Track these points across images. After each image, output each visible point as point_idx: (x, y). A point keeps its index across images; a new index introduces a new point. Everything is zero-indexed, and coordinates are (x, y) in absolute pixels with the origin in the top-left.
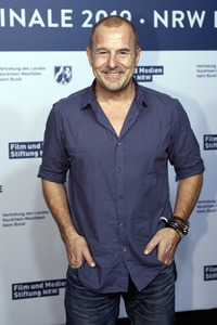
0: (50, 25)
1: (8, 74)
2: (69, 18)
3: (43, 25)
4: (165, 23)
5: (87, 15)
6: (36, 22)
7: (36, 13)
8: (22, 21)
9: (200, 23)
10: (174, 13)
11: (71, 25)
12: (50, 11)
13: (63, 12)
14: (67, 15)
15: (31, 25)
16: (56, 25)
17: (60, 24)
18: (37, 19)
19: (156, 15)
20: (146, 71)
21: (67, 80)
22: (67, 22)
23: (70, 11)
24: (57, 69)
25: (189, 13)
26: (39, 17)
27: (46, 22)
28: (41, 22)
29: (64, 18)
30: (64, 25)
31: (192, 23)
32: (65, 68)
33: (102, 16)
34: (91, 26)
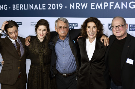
0: (40, 9)
1: (33, 24)
2: (45, 7)
3: (38, 9)
4: (73, 7)
5: (49, 5)
7: (36, 5)
8: (33, 8)
9: (86, 7)
10: (77, 4)
11: (45, 9)
12: (39, 4)
13: (43, 4)
14: (44, 5)
15: (35, 9)
16: (41, 9)
17: (42, 9)
18: (36, 7)
19: (71, 5)
20: (72, 25)
22: (44, 8)
23: (45, 4)
25: (81, 4)
26: (37, 7)
27: (38, 8)
28: (37, 8)
29: (43, 7)
30: (43, 9)
31: (83, 7)
33: (54, 6)
34: (51, 9)
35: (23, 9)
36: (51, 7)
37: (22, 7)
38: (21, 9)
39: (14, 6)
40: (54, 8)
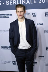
0: (31, 3)
3: (29, 3)
6: (28, 3)
8: (25, 3)
11: (36, 3)
15: (27, 3)
18: (28, 2)
21: (35, 16)
24: (33, 14)
26: (29, 1)
27: (30, 2)
30: (34, 3)
32: (35, 13)
34: (41, 3)
39: (8, 2)
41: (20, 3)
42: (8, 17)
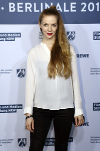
0: (65, 11)
2: (75, 7)
5: (84, 5)
11: (75, 11)
12: (65, 4)
13: (72, 4)
14: (73, 5)
16: (68, 11)
17: (70, 10)
18: (58, 8)
22: (73, 9)
23: (75, 3)
24: (68, 33)
26: (60, 7)
27: (63, 9)
28: (60, 9)
29: (72, 7)
30: (72, 11)
33: (91, 6)
34: (85, 11)
35: (31, 11)
36: (86, 8)
37: (29, 8)
38: (26, 11)
39: (12, 5)
40: (91, 8)
41: (40, 10)
42: (13, 39)
